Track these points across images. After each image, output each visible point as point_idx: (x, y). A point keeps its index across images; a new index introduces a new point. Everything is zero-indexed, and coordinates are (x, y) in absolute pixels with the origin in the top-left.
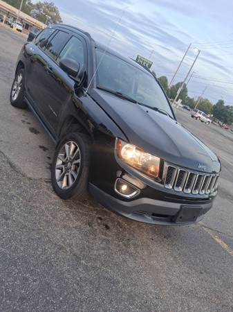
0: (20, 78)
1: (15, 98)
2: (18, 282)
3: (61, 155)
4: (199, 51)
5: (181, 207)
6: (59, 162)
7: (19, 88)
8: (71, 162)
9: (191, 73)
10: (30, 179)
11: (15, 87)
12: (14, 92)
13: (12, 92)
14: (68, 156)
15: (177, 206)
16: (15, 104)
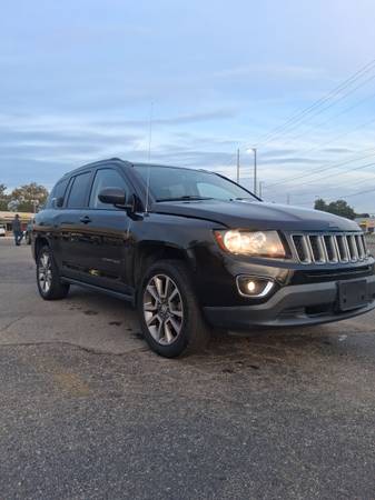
0: (45, 260)
1: (47, 288)
2: (176, 445)
3: (147, 304)
4: (255, 150)
5: (337, 285)
6: (149, 316)
7: (49, 272)
8: (166, 303)
9: (258, 185)
10: (120, 355)
11: (41, 275)
12: (42, 283)
13: (39, 284)
14: (157, 299)
15: (331, 285)
16: (49, 297)
